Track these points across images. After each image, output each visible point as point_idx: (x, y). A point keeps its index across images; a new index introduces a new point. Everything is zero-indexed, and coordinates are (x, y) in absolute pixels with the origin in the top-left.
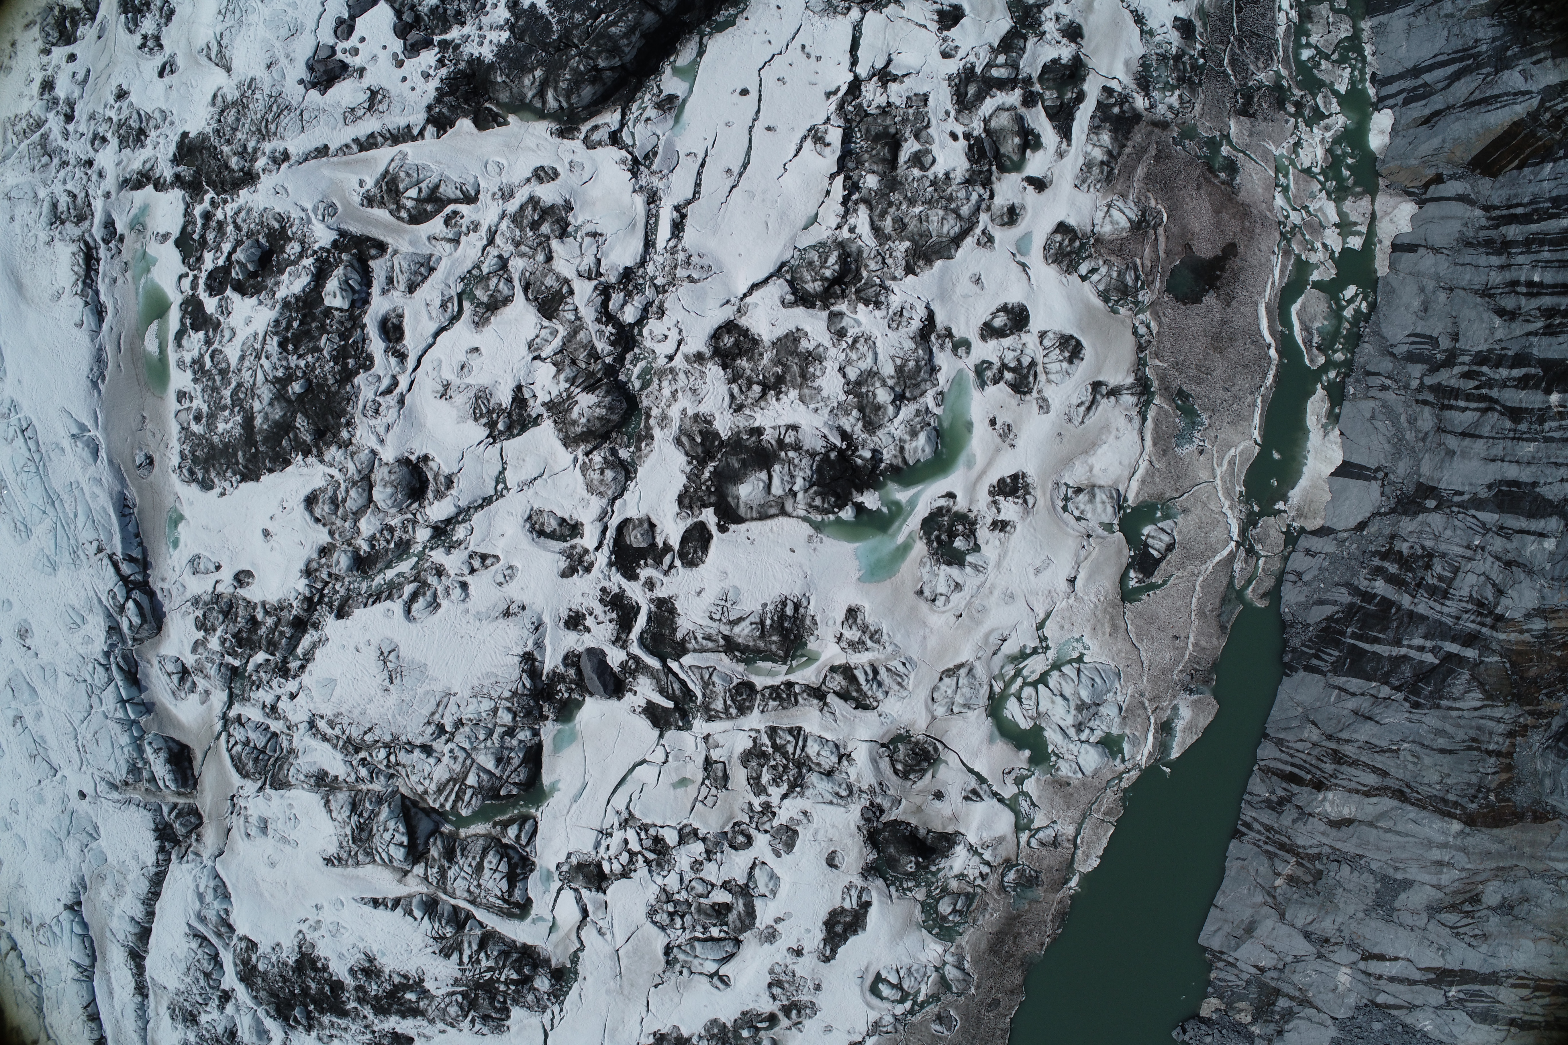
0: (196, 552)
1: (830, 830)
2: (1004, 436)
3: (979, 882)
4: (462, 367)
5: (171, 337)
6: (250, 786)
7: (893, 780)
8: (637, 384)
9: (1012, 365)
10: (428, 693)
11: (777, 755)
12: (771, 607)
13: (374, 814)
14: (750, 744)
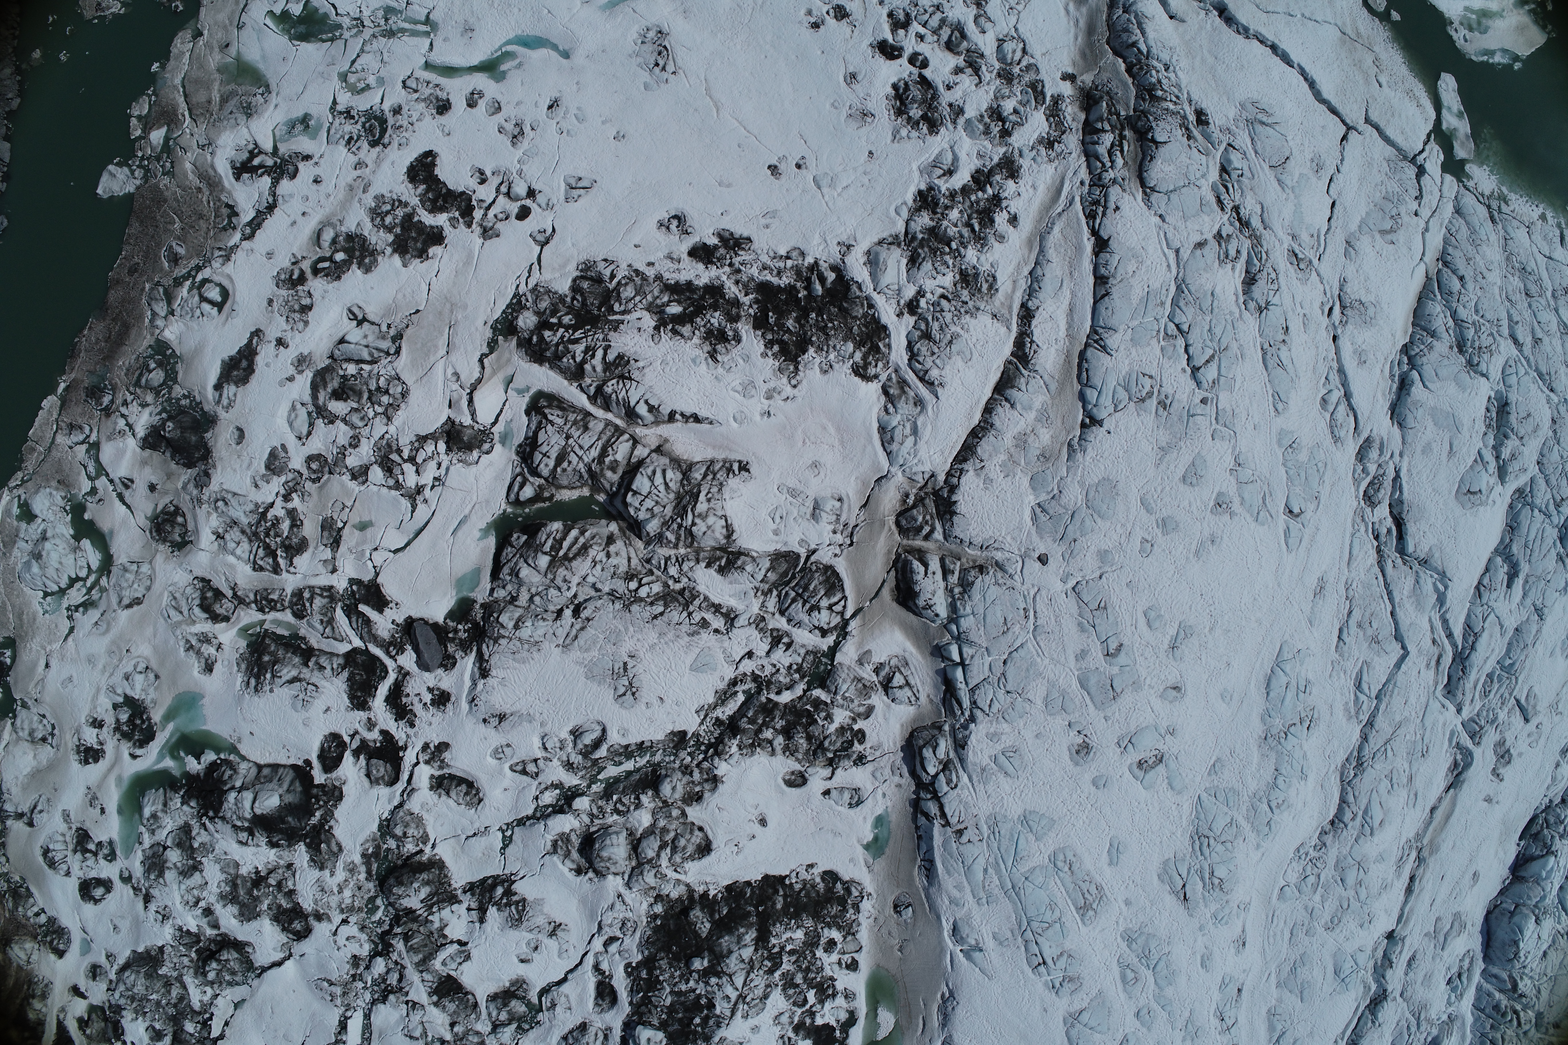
0: (852, 812)
1: (237, 466)
2: (95, 798)
3: (129, 398)
4: (536, 948)
5: (861, 1022)
6: (825, 556)
7: (186, 507)
8: (379, 902)
9: (88, 855)
10: (587, 650)
11: (273, 546)
12: (267, 688)
13: (666, 524)
14: (296, 560)
